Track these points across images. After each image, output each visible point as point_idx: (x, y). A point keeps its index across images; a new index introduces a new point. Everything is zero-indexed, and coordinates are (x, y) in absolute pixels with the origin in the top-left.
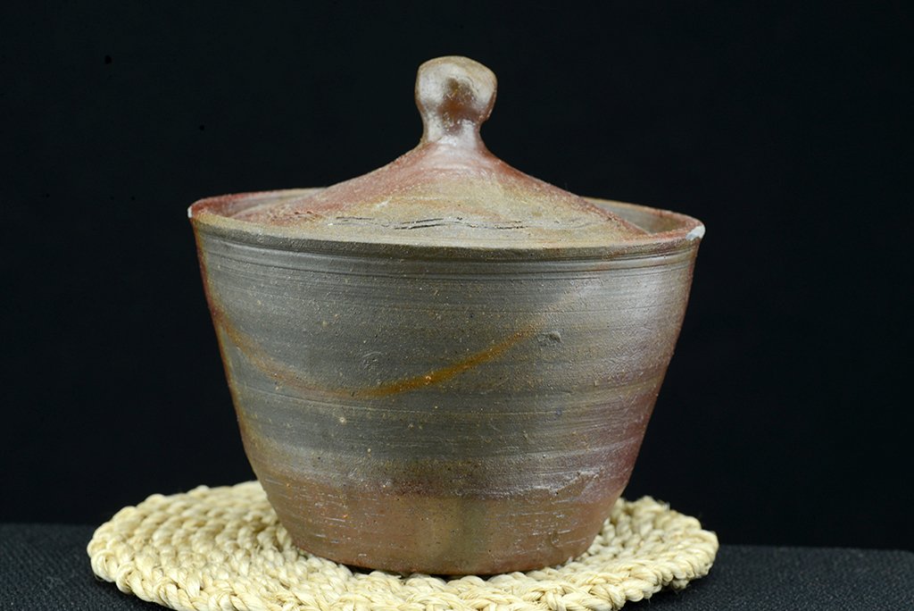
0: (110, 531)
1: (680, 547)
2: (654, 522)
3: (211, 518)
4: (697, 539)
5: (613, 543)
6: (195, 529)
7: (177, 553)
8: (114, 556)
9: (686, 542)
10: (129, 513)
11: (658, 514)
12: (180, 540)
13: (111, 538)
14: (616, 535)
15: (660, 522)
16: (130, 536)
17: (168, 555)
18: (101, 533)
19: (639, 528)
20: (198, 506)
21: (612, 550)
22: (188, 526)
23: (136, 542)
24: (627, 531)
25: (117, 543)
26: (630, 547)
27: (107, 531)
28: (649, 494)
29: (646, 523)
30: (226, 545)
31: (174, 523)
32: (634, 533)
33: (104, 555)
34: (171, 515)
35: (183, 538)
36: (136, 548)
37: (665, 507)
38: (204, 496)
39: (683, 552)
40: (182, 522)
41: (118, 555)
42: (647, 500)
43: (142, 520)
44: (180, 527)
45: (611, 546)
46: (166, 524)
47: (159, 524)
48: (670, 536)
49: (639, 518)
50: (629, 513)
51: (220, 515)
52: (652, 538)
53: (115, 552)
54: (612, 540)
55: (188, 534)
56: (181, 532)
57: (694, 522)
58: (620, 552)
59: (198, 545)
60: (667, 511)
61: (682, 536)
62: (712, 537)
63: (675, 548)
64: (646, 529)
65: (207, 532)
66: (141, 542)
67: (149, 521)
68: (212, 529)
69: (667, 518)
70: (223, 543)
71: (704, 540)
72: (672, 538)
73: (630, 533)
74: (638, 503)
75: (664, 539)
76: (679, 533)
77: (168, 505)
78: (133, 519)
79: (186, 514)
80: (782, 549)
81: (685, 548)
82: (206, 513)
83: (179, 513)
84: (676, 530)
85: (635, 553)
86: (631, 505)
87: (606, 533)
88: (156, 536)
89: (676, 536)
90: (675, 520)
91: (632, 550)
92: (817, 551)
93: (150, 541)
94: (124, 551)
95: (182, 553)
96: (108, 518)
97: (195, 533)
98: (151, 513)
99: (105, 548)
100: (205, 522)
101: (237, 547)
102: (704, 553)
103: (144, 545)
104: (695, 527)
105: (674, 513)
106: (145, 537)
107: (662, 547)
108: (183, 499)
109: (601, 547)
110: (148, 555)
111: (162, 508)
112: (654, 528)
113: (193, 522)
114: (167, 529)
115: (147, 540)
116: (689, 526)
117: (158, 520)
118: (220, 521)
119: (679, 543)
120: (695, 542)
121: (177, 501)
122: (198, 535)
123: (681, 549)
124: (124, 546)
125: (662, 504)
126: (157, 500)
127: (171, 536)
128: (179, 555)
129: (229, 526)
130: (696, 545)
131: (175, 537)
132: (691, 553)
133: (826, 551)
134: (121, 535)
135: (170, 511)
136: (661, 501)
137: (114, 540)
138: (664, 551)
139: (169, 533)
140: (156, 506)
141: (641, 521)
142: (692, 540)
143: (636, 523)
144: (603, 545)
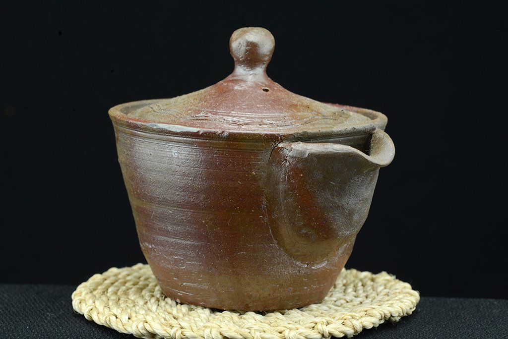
0: (85, 287)
1: (396, 298)
2: (385, 285)
3: (141, 281)
4: (407, 295)
5: (361, 296)
6: (132, 286)
7: (119, 299)
8: (85, 300)
9: (401, 296)
10: (97, 277)
11: (388, 281)
12: (122, 292)
13: (85, 291)
14: (364, 291)
15: (389, 286)
16: (95, 290)
17: (113, 300)
18: (81, 288)
19: (377, 288)
20: (136, 274)
21: (360, 299)
22: (128, 285)
23: (98, 293)
24: (370, 290)
25: (87, 293)
26: (370, 298)
27: (84, 287)
28: (385, 271)
29: (381, 285)
30: (146, 295)
31: (121, 283)
32: (373, 290)
33: (79, 299)
34: (120, 279)
35: (124, 291)
36: (97, 296)
37: (394, 277)
38: (140, 269)
39: (397, 301)
40: (125, 283)
41: (87, 299)
42: (384, 274)
43: (103, 282)
44: (124, 285)
45: (360, 297)
46: (116, 284)
47: (112, 284)
48: (392, 293)
49: (378, 283)
50: (373, 280)
51: (147, 279)
52: (383, 293)
53: (85, 298)
54: (361, 294)
55: (128, 289)
56: (124, 288)
57: (408, 285)
58: (364, 301)
59: (132, 295)
60: (394, 279)
61: (399, 293)
62: (416, 294)
63: (394, 299)
64: (380, 289)
65: (138, 288)
66: (100, 293)
67: (107, 282)
68: (141, 287)
69: (393, 283)
70: (146, 294)
71: (411, 295)
72: (393, 294)
73: (372, 290)
74: (378, 275)
75: (389, 294)
76: (398, 291)
77: (119, 273)
78: (99, 281)
79: (128, 278)
80: (452, 299)
81: (400, 299)
82: (139, 278)
83: (125, 277)
84: (396, 289)
85: (372, 301)
86: (374, 276)
87: (359, 290)
88: (110, 290)
89: (396, 293)
90: (397, 285)
91: (370, 299)
92: (472, 300)
93: (105, 293)
94: (90, 298)
95: (122, 299)
96: (86, 280)
97: (131, 288)
98: (109, 277)
99: (81, 296)
100: (138, 282)
101: (153, 296)
102: (410, 302)
103: (102, 295)
104: (407, 288)
105: (397, 280)
106: (103, 290)
107: (387, 298)
108: (128, 270)
109: (354, 298)
110: (102, 300)
111: (116, 275)
112: (385, 288)
113: (131, 283)
114: (116, 286)
115: (104, 292)
116: (405, 288)
117: (112, 282)
118: (146, 282)
119: (396, 296)
120: (406, 296)
121: (124, 271)
122: (133, 289)
123: (397, 300)
124: (90, 295)
125: (391, 276)
126: (114, 270)
127: (118, 290)
128: (120, 301)
129: (151, 285)
130: (406, 298)
131: (120, 290)
132: (402, 302)
133: (476, 301)
134: (90, 289)
135: (120, 276)
136: (391, 275)
137: (86, 291)
138: (388, 300)
139: (117, 289)
140: (112, 274)
141: (379, 284)
142: (404, 295)
143: (375, 286)
144: (355, 297)
